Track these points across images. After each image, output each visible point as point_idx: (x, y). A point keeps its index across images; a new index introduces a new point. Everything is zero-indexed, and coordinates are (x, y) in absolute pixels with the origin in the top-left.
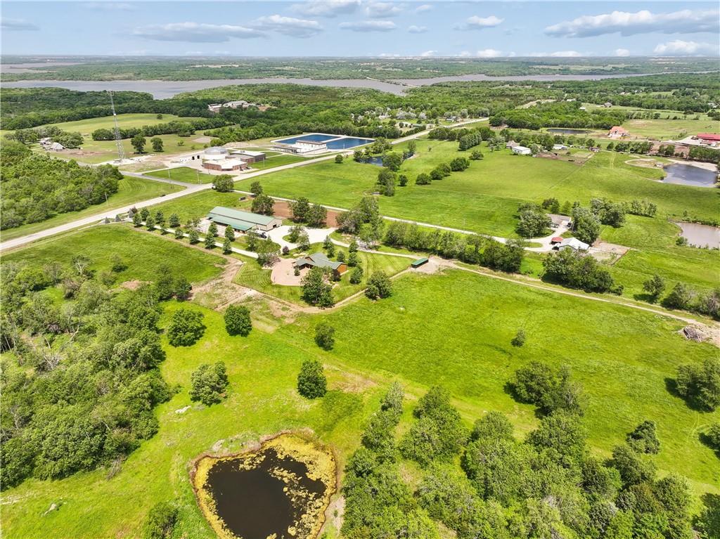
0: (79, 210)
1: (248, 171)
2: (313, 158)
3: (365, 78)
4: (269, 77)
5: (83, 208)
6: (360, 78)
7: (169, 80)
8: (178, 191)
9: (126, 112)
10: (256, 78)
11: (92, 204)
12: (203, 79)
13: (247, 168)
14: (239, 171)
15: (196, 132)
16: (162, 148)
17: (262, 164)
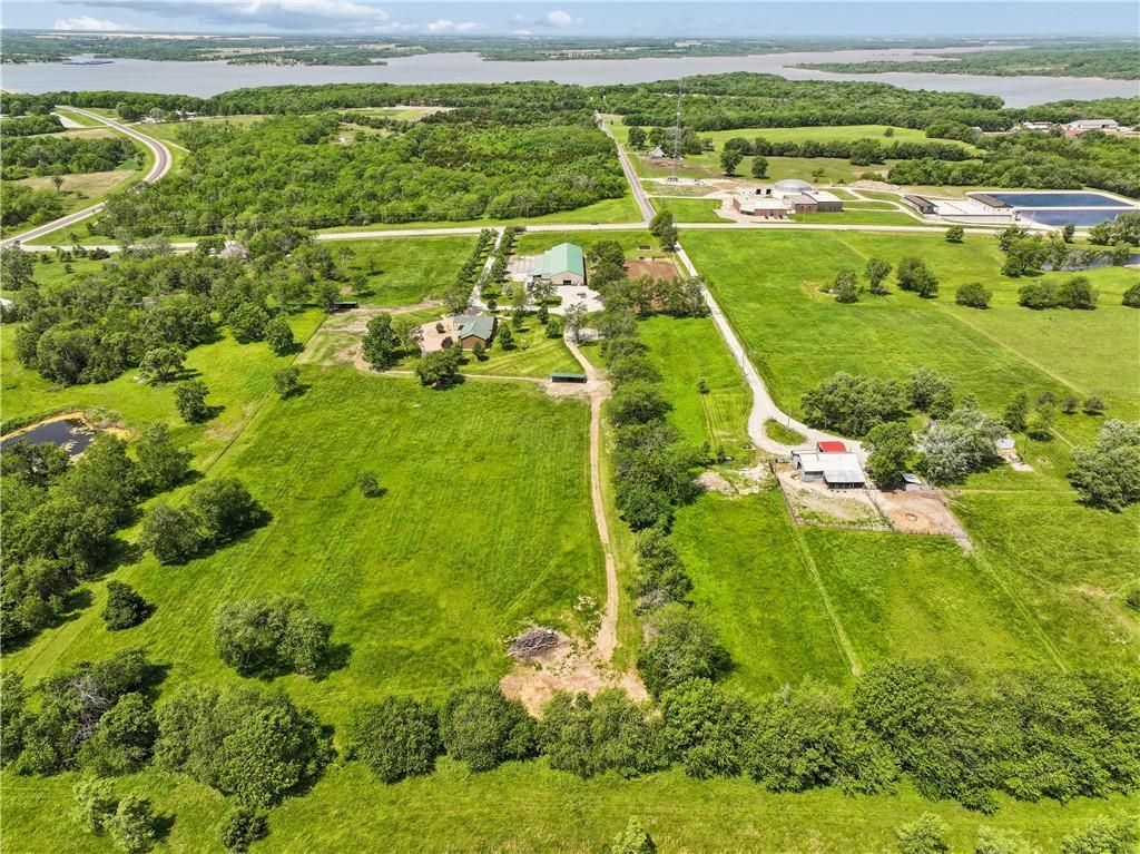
0: (501, 219)
1: (779, 220)
2: (932, 226)
13: (781, 217)
14: (762, 218)
15: (885, 161)
16: (767, 174)
17: (818, 216)
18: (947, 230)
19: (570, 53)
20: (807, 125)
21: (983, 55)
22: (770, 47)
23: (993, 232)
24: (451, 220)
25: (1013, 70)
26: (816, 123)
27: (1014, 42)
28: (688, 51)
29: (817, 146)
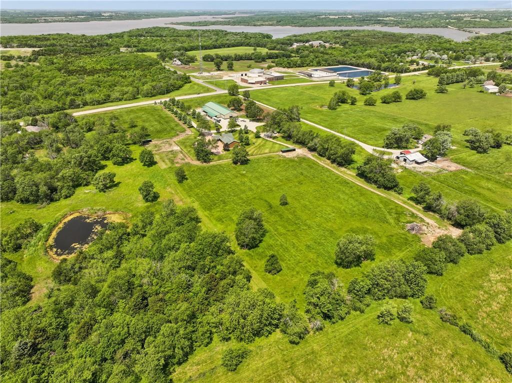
0: (151, 97)
1: (265, 85)
2: (318, 81)
3: (447, 27)
4: (368, 25)
5: (154, 96)
6: (443, 27)
7: (296, 26)
8: (210, 92)
9: (241, 46)
10: (357, 26)
11: (160, 94)
12: (319, 26)
13: (265, 84)
14: (259, 85)
15: (267, 60)
16: (233, 68)
17: (276, 82)
18: (329, 82)
19: (49, 19)
20: (216, 48)
21: (239, 18)
22: (149, 15)
23: (340, 81)
24: (126, 100)
25: (259, 24)
26: (219, 47)
27: (246, 13)
28: (111, 18)
29: (239, 56)
